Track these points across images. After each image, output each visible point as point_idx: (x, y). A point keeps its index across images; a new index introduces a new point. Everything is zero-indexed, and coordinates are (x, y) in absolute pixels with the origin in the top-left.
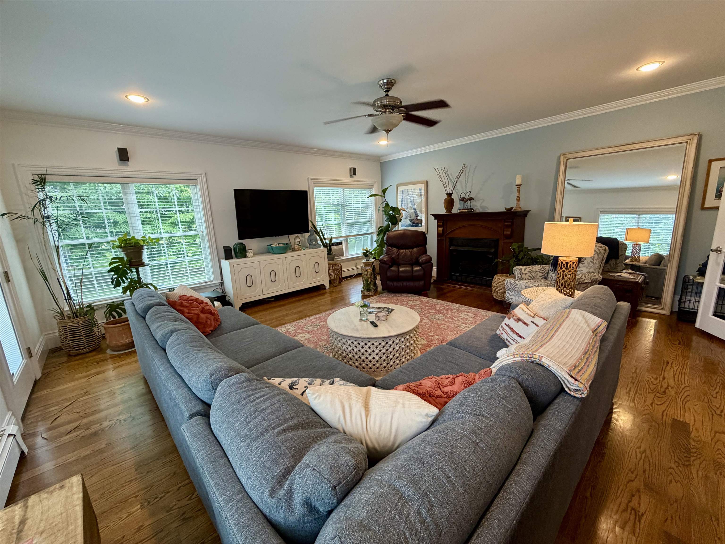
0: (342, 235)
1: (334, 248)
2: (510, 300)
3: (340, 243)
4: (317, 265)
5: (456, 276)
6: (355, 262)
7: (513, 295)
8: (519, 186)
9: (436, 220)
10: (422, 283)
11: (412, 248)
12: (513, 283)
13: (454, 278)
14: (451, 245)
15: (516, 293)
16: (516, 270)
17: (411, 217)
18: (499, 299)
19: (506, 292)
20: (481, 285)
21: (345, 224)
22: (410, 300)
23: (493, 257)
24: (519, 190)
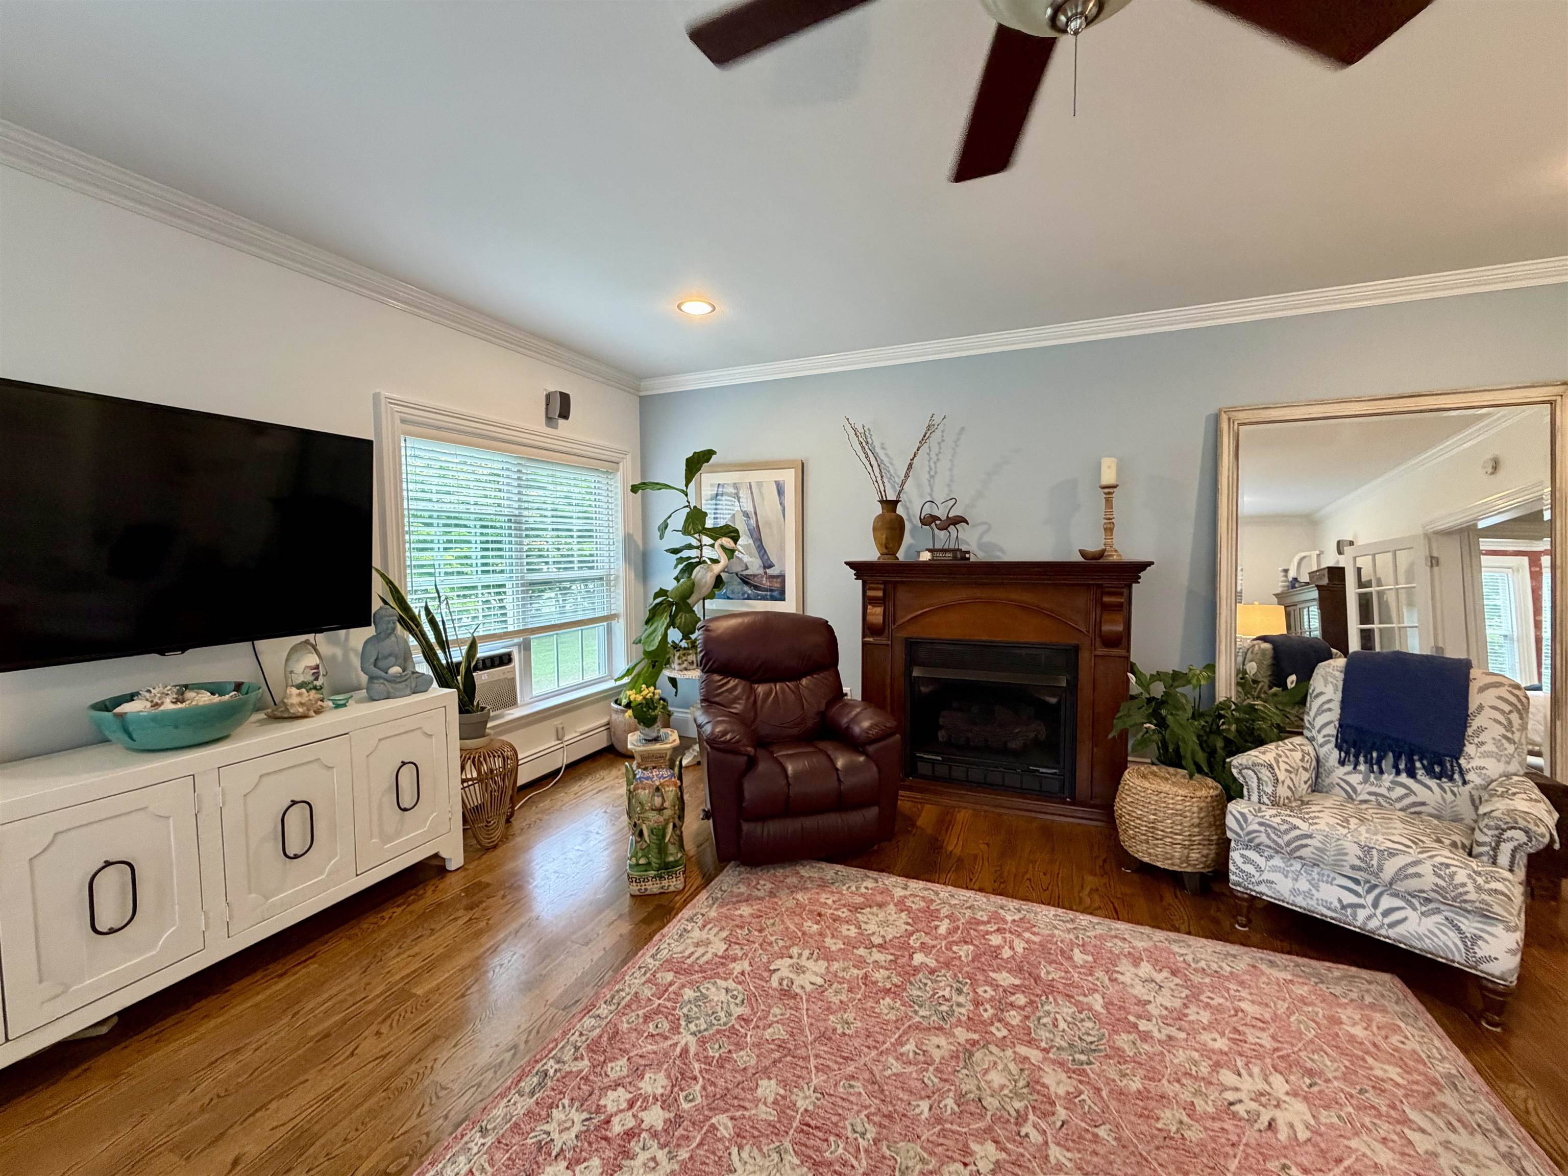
0: (511, 629)
1: (481, 677)
2: (1258, 889)
3: (504, 660)
4: (407, 775)
5: (933, 763)
6: (557, 722)
8: (1109, 489)
9: (860, 582)
10: (872, 813)
11: (796, 675)
12: (1284, 827)
13: (923, 768)
14: (911, 661)
15: (1297, 865)
16: (1253, 767)
17: (747, 568)
18: (1166, 867)
19: (1235, 855)
20: (1022, 792)
21: (523, 585)
22: (856, 909)
23: (1059, 702)
24: (1109, 502)
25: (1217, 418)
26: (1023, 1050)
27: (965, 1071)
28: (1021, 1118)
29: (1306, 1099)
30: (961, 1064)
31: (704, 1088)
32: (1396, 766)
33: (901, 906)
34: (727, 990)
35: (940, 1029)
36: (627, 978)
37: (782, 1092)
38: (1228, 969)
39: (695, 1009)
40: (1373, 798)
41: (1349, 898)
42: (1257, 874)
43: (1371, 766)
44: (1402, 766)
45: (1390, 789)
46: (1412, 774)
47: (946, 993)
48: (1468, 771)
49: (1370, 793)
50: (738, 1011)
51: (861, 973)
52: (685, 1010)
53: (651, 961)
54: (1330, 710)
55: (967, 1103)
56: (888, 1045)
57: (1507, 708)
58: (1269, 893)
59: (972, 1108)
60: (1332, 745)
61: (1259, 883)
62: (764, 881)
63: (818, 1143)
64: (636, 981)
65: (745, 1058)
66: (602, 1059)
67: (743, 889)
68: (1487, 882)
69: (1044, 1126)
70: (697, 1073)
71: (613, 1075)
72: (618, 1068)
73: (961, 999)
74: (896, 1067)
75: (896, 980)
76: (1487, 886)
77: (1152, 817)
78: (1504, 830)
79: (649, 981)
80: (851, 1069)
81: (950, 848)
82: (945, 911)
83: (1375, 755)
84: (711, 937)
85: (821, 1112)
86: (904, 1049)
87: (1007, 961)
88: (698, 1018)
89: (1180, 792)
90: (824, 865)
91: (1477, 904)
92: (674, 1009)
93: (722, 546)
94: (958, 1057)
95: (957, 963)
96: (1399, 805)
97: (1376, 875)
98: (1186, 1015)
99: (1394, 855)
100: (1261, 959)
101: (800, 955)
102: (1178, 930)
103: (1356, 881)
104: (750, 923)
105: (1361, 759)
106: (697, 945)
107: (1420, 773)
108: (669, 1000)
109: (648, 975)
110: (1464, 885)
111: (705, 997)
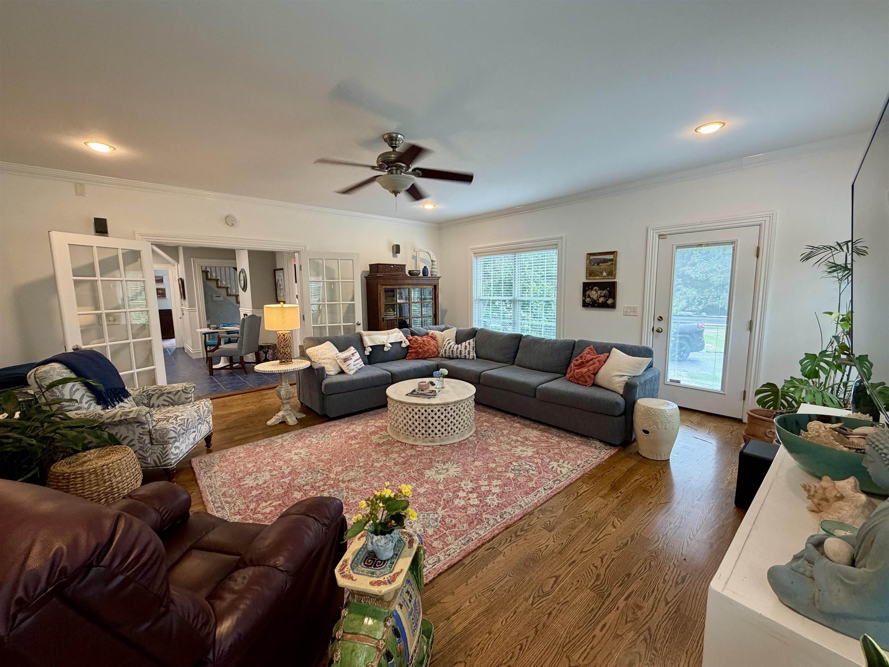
7: (182, 443)
12: (183, 422)
15: (185, 436)
16: (147, 412)
19: (171, 450)
39: (431, 522)
41: (194, 435)
42: (179, 451)
52: (436, 524)
61: (180, 454)
65: (422, 501)
66: (477, 516)
70: (443, 501)
71: (474, 509)
72: (471, 511)
78: (191, 390)
79: (448, 545)
88: (432, 519)
92: (440, 527)
97: (201, 418)
108: (441, 532)
109: (446, 549)
111: (423, 527)
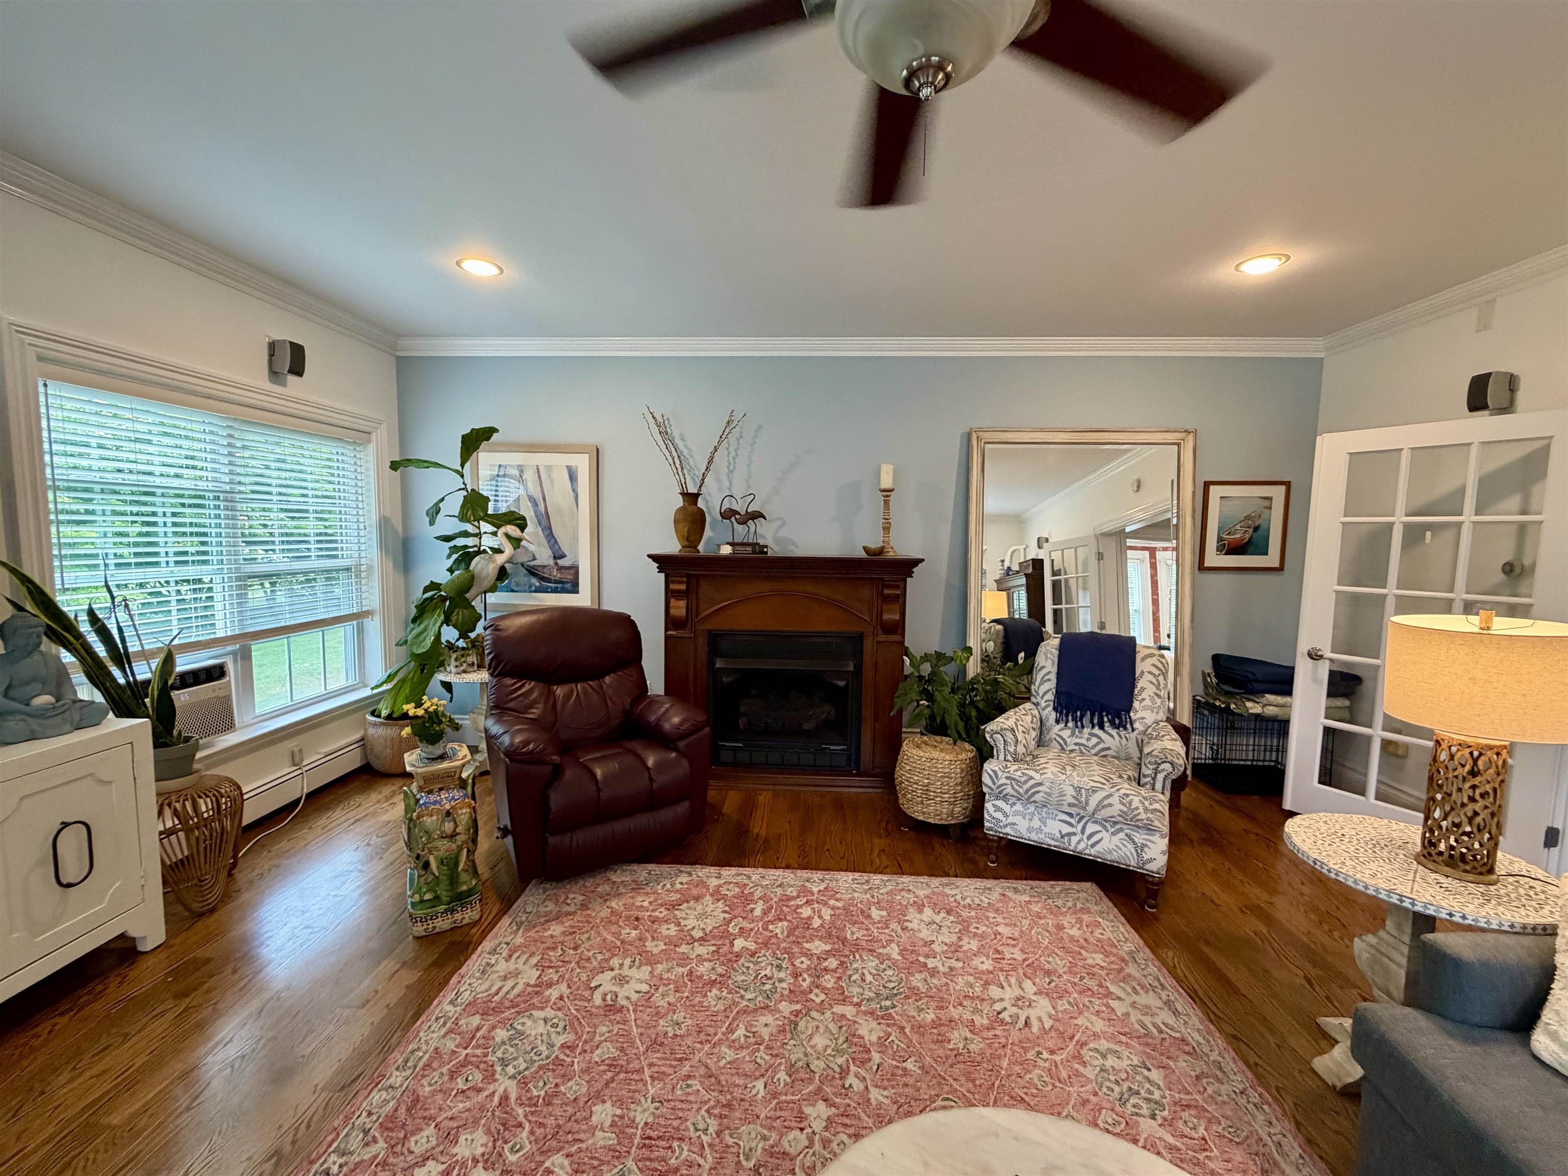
0: (220, 634)
1: (181, 697)
2: (1004, 831)
3: (215, 673)
4: (71, 839)
5: (735, 750)
6: (292, 744)
7: (1016, 813)
8: (887, 492)
9: (663, 575)
10: (684, 807)
11: (598, 674)
12: (1023, 779)
13: (726, 756)
14: (714, 652)
15: (1032, 808)
16: (1000, 732)
17: (535, 559)
18: (936, 822)
19: (988, 806)
20: (816, 770)
21: (239, 579)
22: (673, 906)
23: (847, 685)
24: (886, 503)
25: (969, 435)
26: (838, 1009)
27: (792, 1042)
28: (844, 1072)
29: (1047, 994)
30: (789, 1036)
31: (532, 1132)
32: (1092, 722)
33: (717, 895)
34: (545, 1021)
35: (767, 1007)
36: (422, 1034)
37: (619, 1112)
38: (987, 901)
39: (511, 1050)
40: (1077, 748)
41: (1067, 829)
42: (1004, 819)
43: (1076, 723)
44: (1096, 721)
45: (1088, 740)
46: (1102, 727)
47: (768, 972)
48: (1135, 721)
49: (1076, 744)
50: (559, 1040)
51: (685, 970)
52: (499, 1054)
53: (450, 1008)
54: (1049, 680)
55: (797, 1071)
56: (720, 1035)
57: (1157, 672)
58: (1013, 834)
59: (802, 1075)
60: (1051, 708)
61: (1005, 826)
62: (574, 894)
63: (662, 1153)
64: (435, 1035)
65: (575, 1088)
66: (402, 1135)
67: (551, 906)
68: (1151, 804)
69: (862, 1072)
70: (521, 1118)
71: (417, 1150)
72: (424, 1140)
73: (782, 975)
74: (729, 1054)
75: (720, 970)
76: (1151, 807)
77: (926, 781)
78: (1159, 764)
79: (451, 1031)
80: (686, 1069)
81: (756, 831)
82: (758, 893)
83: (1078, 713)
84: (520, 966)
85: (662, 1121)
86: (735, 1036)
87: (817, 930)
88: (515, 1059)
89: (948, 757)
90: (635, 867)
91: (1145, 822)
92: (486, 1055)
93: (507, 536)
94: (784, 1031)
95: (774, 940)
96: (1093, 752)
97: (1084, 809)
98: (961, 947)
99: (1094, 792)
100: (1008, 888)
101: (622, 965)
102: (947, 875)
103: (1071, 815)
104: (562, 943)
105: (1070, 718)
106: (505, 978)
107: (1107, 725)
108: (478, 1046)
109: (448, 1025)
110: (1137, 808)
111: (521, 1033)
